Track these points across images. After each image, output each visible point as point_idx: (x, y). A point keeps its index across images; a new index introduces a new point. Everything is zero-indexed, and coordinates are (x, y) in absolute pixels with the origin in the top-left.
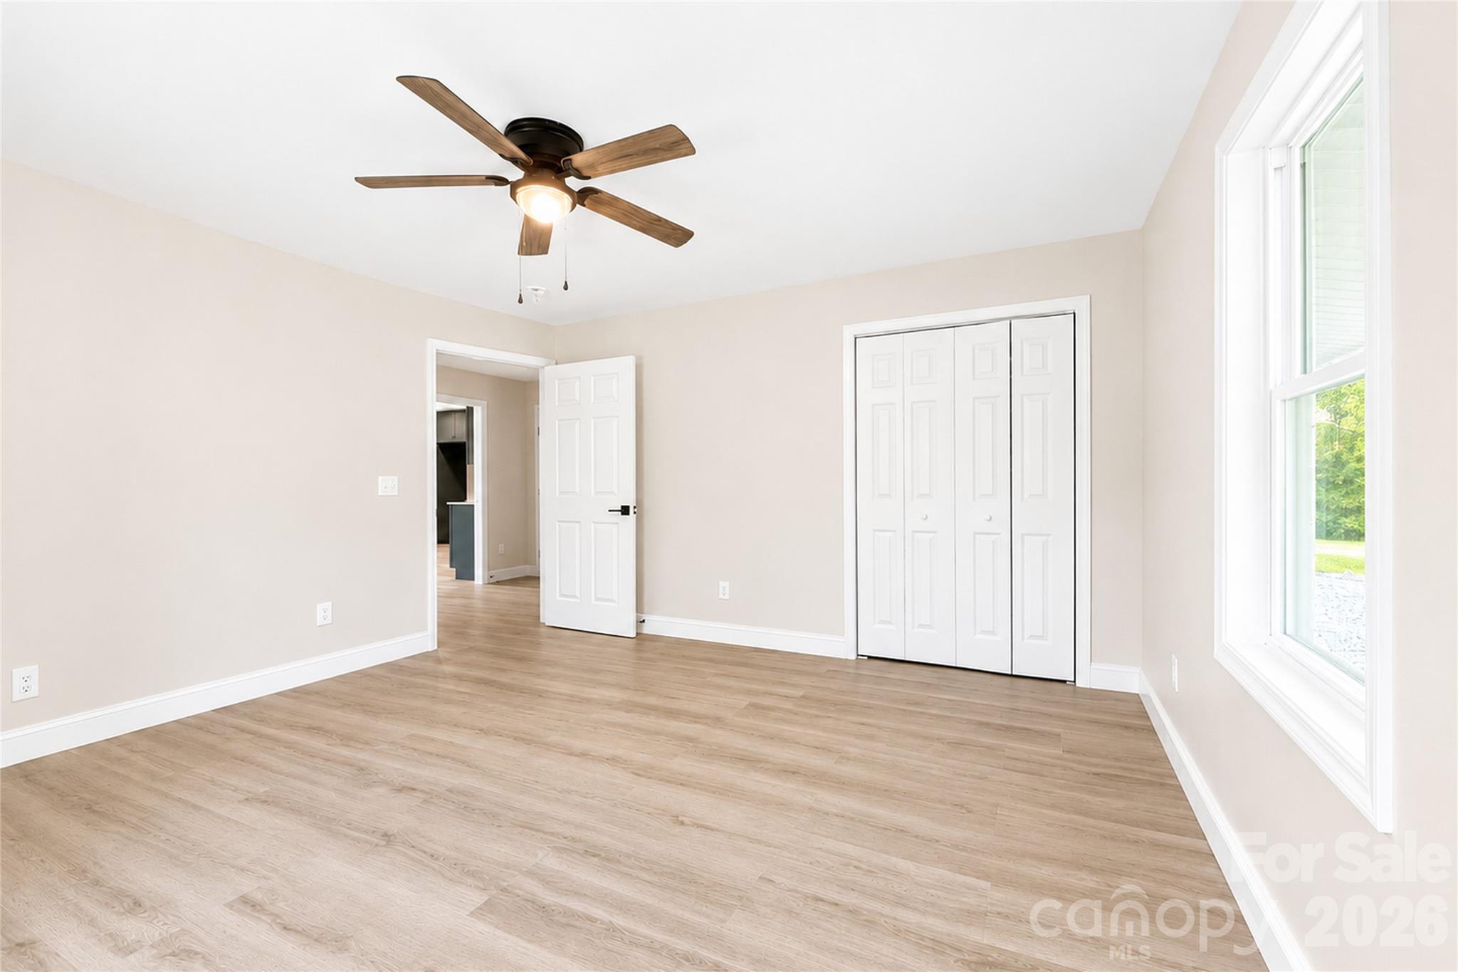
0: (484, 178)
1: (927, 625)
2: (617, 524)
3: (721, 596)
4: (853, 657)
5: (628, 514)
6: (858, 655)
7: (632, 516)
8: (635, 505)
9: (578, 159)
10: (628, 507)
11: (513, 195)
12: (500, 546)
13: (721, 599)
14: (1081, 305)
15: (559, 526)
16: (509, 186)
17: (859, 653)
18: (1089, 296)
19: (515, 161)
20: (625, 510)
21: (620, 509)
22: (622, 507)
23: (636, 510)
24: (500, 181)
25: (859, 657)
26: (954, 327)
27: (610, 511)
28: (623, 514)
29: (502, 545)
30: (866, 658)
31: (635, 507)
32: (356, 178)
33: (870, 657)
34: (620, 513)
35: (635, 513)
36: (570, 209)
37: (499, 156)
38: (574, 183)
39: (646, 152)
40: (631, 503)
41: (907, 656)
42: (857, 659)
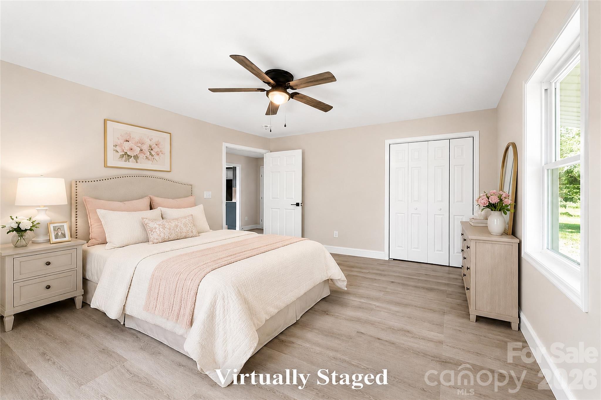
0: (256, 89)
1: (417, 248)
2: (294, 209)
3: (335, 236)
4: (387, 259)
5: (299, 206)
6: (389, 258)
7: (300, 207)
8: (301, 203)
9: (291, 83)
10: (299, 203)
11: (267, 95)
12: (246, 217)
13: (335, 237)
14: (476, 134)
15: (272, 210)
16: (266, 92)
17: (390, 258)
18: (478, 131)
19: (269, 83)
20: (298, 204)
21: (296, 204)
22: (296, 203)
23: (302, 205)
24: (262, 90)
25: (390, 259)
26: (428, 141)
27: (291, 205)
28: (297, 206)
29: (247, 217)
30: (392, 259)
31: (301, 204)
32: (209, 89)
33: (394, 259)
34: (296, 205)
35: (301, 205)
36: (288, 100)
37: (263, 82)
38: (290, 91)
39: (317, 81)
40: (300, 202)
41: (408, 259)
42: (389, 260)
